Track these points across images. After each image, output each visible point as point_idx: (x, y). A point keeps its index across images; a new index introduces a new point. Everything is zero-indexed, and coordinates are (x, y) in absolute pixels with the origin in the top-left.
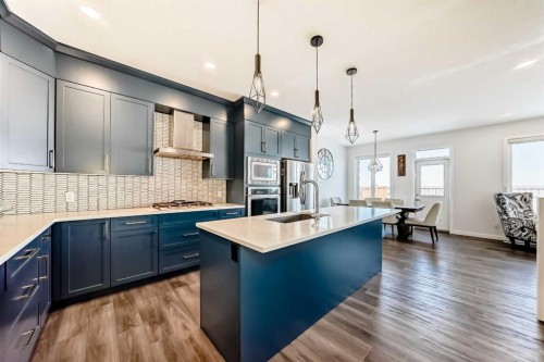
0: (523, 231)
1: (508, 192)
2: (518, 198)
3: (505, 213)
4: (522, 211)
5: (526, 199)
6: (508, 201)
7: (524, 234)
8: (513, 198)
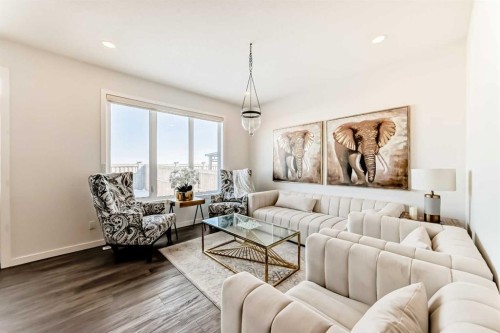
0: (129, 232)
1: (107, 173)
2: (119, 180)
3: (106, 208)
4: (123, 198)
5: (126, 180)
6: (109, 186)
7: (130, 236)
8: (113, 181)
